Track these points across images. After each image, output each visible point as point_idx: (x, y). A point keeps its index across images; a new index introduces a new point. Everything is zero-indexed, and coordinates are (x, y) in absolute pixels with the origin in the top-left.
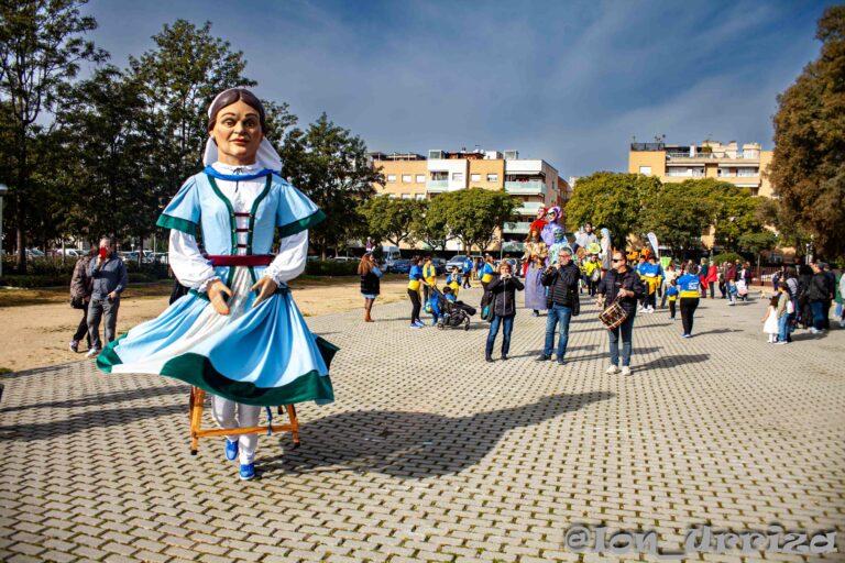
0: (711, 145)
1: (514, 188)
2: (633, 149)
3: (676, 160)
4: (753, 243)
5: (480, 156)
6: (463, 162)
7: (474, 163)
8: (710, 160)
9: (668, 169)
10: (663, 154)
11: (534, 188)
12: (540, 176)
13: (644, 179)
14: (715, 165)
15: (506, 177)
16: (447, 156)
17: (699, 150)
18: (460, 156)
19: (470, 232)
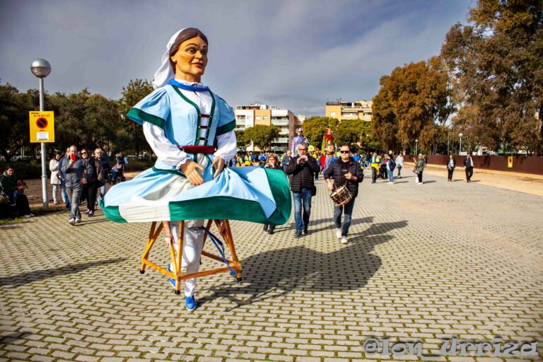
0: (360, 102)
1: (276, 123)
2: (328, 104)
3: (346, 109)
4: (374, 146)
5: (258, 108)
6: (252, 111)
7: (257, 111)
8: (360, 109)
9: (342, 113)
10: (340, 107)
11: (285, 122)
12: (287, 117)
13: (332, 119)
14: (362, 112)
15: (272, 118)
16: (244, 108)
17: (355, 104)
18: (250, 108)
19: (262, 144)
